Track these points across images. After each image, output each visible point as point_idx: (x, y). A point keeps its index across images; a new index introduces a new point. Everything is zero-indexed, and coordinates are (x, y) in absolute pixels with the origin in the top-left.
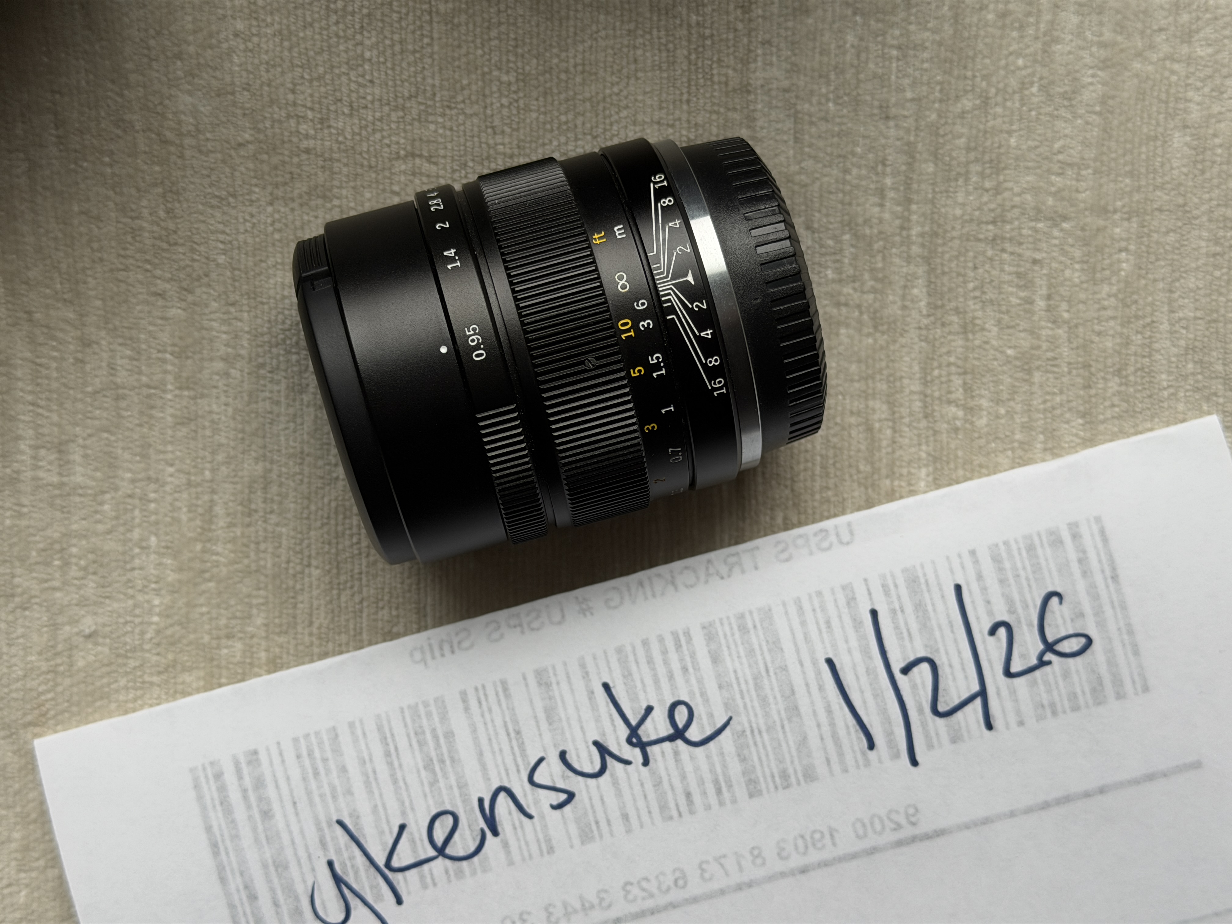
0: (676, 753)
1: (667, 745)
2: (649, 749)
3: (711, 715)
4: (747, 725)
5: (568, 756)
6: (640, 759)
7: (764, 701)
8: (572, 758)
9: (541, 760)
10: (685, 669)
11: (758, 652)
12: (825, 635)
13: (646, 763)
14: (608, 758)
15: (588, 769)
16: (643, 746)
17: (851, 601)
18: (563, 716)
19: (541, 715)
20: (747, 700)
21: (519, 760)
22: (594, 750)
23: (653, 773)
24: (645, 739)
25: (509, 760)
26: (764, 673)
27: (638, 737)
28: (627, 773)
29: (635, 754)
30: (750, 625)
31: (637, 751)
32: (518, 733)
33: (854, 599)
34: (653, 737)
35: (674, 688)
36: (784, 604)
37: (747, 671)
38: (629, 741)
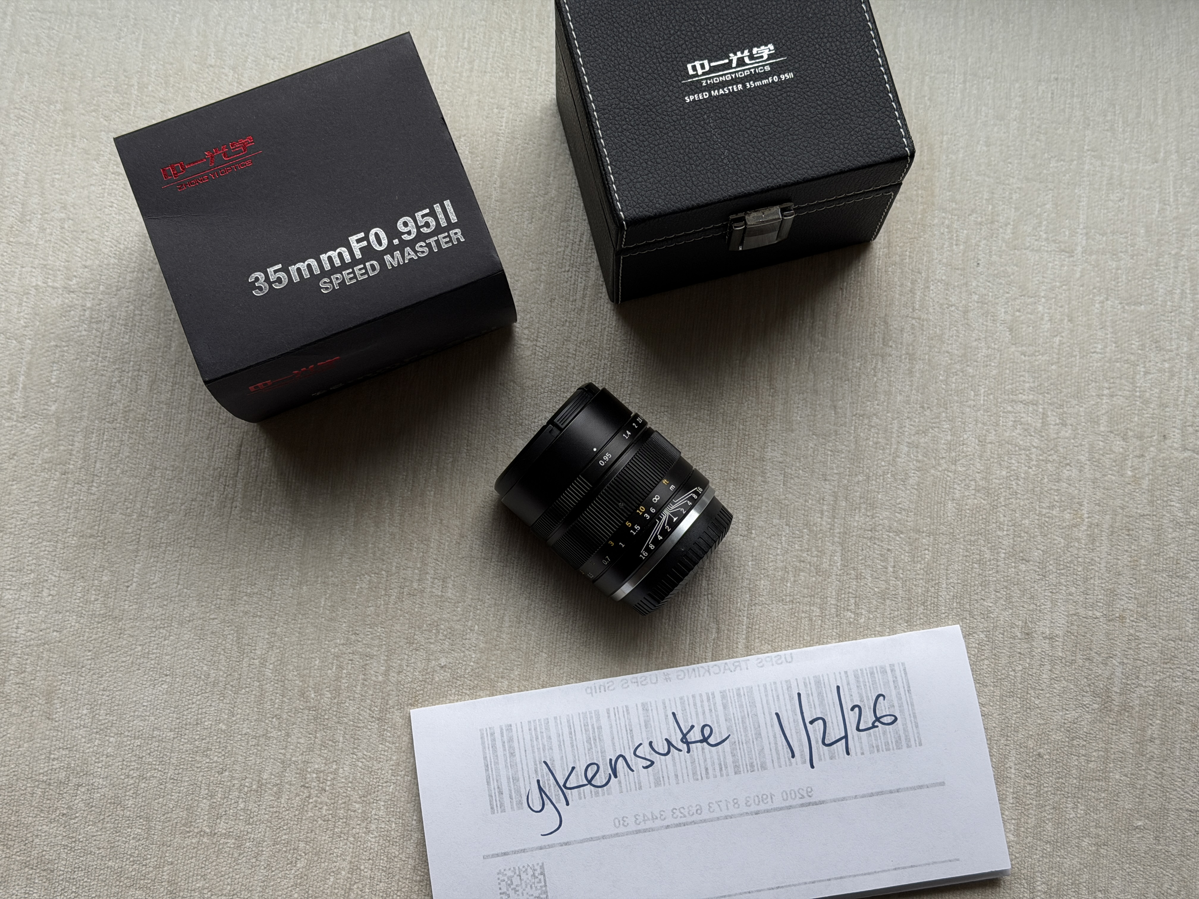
0: (703, 749)
1: (699, 744)
2: (690, 745)
3: (720, 733)
4: (737, 740)
5: (653, 744)
6: (686, 750)
7: (745, 729)
8: (655, 745)
9: (641, 744)
10: (711, 710)
11: (745, 706)
12: (776, 702)
13: (689, 751)
14: (671, 747)
15: (661, 752)
16: (688, 743)
17: (789, 688)
18: (652, 725)
19: (643, 724)
20: (738, 727)
21: (630, 743)
22: (665, 742)
23: (691, 756)
24: (689, 740)
25: (626, 742)
26: (747, 716)
27: (686, 739)
28: (679, 756)
29: (684, 747)
30: (742, 694)
31: (685, 745)
32: (631, 731)
33: (791, 687)
34: (693, 740)
35: (705, 718)
36: (758, 686)
37: (739, 714)
38: (682, 740)
